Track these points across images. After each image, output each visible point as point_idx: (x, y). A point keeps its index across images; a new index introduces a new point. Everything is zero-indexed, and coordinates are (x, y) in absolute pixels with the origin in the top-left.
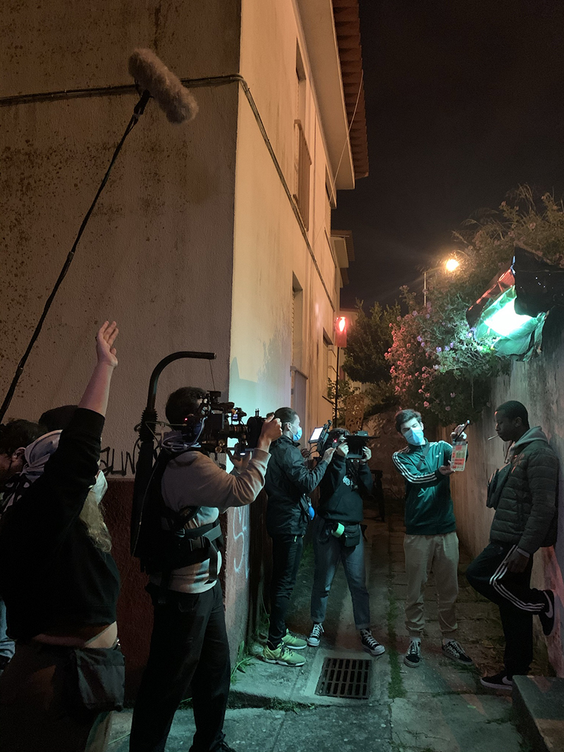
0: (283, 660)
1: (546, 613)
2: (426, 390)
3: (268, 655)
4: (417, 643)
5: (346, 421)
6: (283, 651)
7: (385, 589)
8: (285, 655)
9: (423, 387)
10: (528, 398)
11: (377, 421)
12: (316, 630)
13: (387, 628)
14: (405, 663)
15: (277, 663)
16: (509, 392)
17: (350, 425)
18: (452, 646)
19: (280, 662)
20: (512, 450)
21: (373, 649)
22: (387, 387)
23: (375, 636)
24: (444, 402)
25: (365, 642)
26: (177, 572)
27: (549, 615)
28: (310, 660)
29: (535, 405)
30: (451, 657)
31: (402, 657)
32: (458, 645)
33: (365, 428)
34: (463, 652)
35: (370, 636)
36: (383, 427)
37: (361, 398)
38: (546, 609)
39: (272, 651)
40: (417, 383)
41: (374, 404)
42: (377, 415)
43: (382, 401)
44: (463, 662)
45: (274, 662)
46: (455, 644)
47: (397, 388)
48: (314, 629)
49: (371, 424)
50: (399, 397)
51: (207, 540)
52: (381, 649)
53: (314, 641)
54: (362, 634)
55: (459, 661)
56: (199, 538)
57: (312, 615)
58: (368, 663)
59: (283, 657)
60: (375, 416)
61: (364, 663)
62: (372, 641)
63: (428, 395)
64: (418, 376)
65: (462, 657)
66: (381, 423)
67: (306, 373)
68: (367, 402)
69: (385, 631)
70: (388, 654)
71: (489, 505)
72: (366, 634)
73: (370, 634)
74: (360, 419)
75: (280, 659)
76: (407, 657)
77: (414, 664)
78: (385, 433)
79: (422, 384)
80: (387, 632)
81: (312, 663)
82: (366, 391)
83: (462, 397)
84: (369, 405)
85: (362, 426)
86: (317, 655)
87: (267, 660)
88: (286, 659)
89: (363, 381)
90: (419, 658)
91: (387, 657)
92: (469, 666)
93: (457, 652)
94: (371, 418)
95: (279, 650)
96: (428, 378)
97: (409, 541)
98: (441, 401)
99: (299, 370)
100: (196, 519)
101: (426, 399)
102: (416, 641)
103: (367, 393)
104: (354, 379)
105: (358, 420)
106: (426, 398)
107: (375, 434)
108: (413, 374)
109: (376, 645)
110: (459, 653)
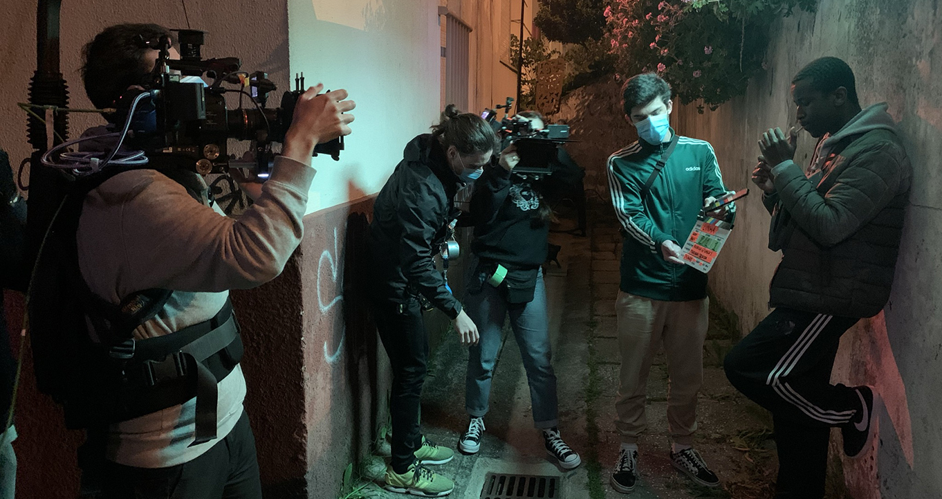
0: (418, 489)
1: (856, 424)
2: (662, 44)
3: (393, 481)
4: (632, 454)
5: (537, 97)
6: (417, 475)
7: (583, 347)
8: (420, 482)
9: (657, 38)
10: (853, 49)
11: (580, 97)
12: (475, 427)
13: (585, 417)
14: (611, 484)
15: (408, 493)
16: (807, 44)
17: (543, 104)
18: (687, 456)
19: (412, 492)
20: (826, 146)
21: (562, 458)
22: (597, 47)
23: (565, 438)
24: (691, 64)
25: (550, 446)
26: (124, 426)
27: (861, 427)
28: (461, 482)
29: (870, 63)
30: (684, 472)
31: (607, 474)
32: (697, 456)
33: (563, 108)
34: (704, 465)
35: (557, 439)
36: (588, 106)
37: (558, 65)
38: (858, 417)
39: (399, 476)
40: (648, 32)
41: (577, 73)
42: (581, 89)
43: (590, 67)
44: (704, 483)
45: (403, 490)
46: (692, 453)
47: (613, 42)
48: (471, 425)
49: (573, 101)
50: (616, 57)
51: (190, 359)
52: (574, 459)
53: (471, 446)
54: (546, 436)
55: (697, 480)
56: (170, 358)
57: (467, 406)
58: (554, 481)
59: (417, 485)
60: (577, 91)
61: (548, 483)
62: (560, 447)
63: (665, 52)
64: (651, 19)
65: (703, 474)
66: (587, 100)
67: (469, 20)
68: (569, 70)
69: (581, 424)
70: (586, 467)
71: (773, 246)
72: (552, 435)
73: (558, 436)
74: (557, 95)
75: (412, 486)
76: (615, 476)
77: (626, 489)
78: (592, 115)
79: (655, 33)
80: (586, 424)
81: (465, 487)
82: (567, 54)
83: (724, 53)
84: (570, 74)
85: (559, 105)
86: (474, 469)
87: (393, 489)
88: (422, 487)
89: (564, 41)
90: (634, 478)
91: (583, 475)
92: (714, 488)
93: (695, 465)
94: (572, 93)
95: (411, 474)
96: (666, 23)
97: (624, 301)
98: (685, 61)
99: (457, 16)
100: (163, 315)
101: (662, 60)
102: (631, 448)
103: (568, 57)
104: (552, 38)
105: (554, 96)
106: (662, 57)
107: (577, 116)
108: (640, 18)
109: (567, 454)
110: (698, 467)
